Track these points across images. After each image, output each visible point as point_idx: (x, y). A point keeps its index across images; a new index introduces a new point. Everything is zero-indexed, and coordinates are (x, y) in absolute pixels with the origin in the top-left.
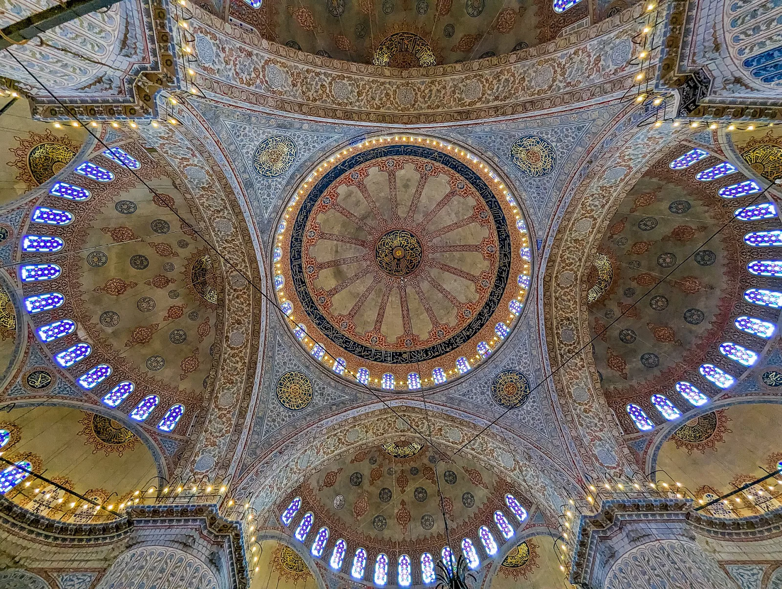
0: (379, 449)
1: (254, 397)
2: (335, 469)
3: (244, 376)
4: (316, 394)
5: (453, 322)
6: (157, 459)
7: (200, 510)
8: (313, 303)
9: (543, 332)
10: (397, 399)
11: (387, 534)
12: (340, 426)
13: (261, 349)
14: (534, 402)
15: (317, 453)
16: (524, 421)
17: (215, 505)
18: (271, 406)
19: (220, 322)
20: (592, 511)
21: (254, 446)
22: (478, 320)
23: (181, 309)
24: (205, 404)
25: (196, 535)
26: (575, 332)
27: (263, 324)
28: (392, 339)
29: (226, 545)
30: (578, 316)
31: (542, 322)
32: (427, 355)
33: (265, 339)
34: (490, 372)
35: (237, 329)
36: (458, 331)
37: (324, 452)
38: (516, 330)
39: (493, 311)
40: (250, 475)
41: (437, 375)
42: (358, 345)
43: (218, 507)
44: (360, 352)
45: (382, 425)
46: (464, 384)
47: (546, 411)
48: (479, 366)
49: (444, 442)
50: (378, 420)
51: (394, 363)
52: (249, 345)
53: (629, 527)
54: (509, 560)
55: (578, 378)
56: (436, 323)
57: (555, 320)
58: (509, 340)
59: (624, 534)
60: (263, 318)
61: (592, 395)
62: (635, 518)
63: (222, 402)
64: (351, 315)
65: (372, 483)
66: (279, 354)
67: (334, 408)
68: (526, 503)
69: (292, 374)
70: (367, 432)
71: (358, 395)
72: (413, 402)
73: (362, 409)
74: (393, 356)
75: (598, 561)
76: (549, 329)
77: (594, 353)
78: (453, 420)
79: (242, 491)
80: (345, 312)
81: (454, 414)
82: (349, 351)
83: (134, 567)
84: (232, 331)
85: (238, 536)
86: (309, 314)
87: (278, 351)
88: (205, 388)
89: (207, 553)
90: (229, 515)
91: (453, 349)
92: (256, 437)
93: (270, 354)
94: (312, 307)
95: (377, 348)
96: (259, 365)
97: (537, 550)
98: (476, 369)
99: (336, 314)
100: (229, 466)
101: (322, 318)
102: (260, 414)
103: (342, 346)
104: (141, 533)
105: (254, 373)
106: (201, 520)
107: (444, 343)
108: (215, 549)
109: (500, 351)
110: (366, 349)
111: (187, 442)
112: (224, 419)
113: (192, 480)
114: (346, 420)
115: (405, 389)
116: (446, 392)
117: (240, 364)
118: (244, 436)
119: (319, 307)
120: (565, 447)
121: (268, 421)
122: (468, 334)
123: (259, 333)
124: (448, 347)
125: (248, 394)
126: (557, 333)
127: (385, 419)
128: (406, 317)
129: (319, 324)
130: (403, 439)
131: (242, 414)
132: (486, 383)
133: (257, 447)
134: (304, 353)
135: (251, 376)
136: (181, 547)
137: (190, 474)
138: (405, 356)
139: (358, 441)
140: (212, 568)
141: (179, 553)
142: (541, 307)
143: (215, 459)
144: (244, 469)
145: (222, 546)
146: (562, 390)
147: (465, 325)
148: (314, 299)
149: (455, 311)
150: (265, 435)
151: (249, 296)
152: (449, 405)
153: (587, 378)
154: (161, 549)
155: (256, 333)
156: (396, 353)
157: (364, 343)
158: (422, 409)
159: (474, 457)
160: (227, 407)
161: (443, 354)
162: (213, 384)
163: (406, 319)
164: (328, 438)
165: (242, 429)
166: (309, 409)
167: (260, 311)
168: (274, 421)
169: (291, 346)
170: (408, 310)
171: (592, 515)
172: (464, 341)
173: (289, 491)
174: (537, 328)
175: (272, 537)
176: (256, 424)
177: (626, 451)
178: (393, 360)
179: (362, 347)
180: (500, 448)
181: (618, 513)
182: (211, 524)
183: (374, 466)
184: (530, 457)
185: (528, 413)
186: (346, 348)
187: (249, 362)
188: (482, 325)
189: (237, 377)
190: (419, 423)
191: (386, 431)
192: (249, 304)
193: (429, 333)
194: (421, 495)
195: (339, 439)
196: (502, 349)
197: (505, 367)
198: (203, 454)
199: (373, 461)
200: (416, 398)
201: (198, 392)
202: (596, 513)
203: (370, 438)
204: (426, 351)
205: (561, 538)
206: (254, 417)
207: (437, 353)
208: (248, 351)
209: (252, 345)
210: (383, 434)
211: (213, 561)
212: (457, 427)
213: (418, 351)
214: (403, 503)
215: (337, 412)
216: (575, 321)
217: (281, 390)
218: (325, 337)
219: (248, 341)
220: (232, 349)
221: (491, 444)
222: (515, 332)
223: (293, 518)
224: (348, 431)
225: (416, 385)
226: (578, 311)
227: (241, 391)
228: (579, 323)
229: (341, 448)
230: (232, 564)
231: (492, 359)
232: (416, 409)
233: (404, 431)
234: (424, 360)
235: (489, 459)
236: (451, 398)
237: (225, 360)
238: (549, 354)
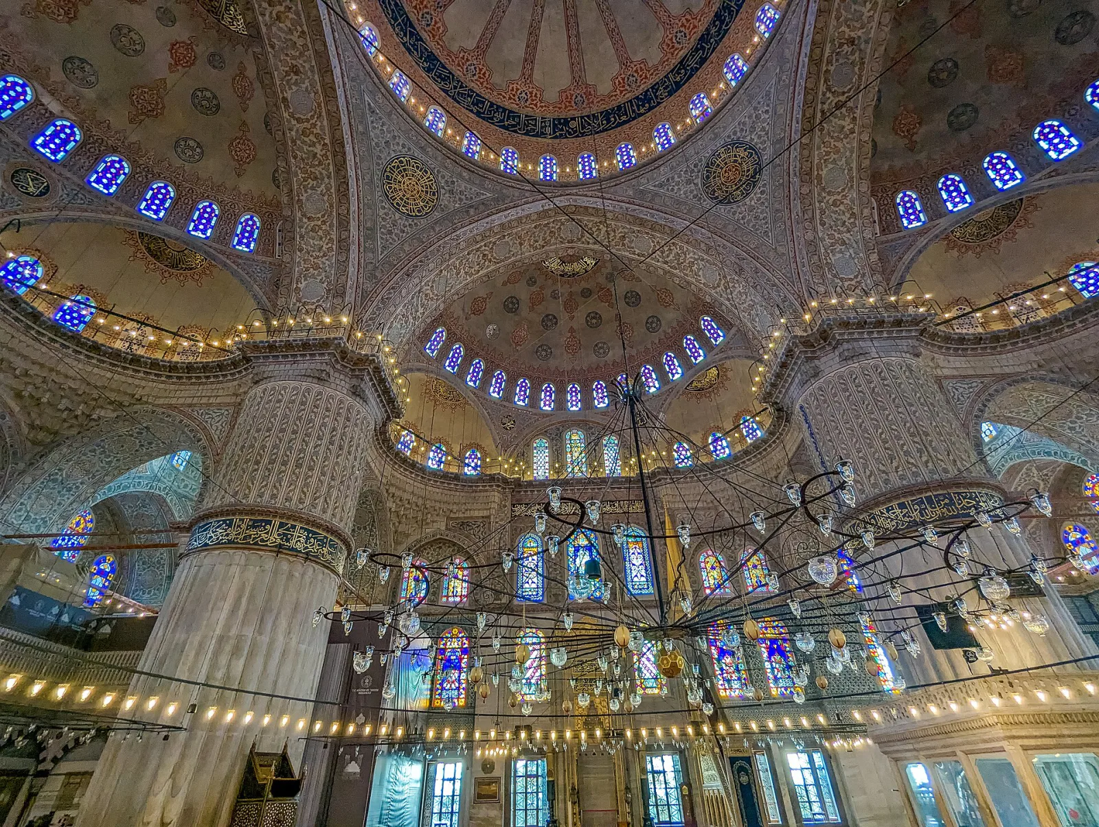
0: (539, 266)
1: (354, 200)
2: (482, 293)
3: (331, 167)
4: (443, 191)
5: (654, 55)
6: (249, 289)
7: (325, 344)
8: (411, 26)
9: (803, 71)
10: (561, 195)
11: (553, 363)
12: (484, 237)
13: (344, 119)
14: (762, 193)
15: (458, 274)
16: (742, 222)
17: (341, 338)
18: (382, 212)
19: (264, 73)
20: (805, 331)
21: (370, 267)
22: (697, 50)
23: (189, 46)
24: (287, 212)
25: (328, 368)
26: (856, 69)
27: (337, 72)
28: (551, 95)
29: (367, 378)
30: (871, 35)
31: (806, 50)
32: (608, 121)
33: (347, 103)
34: (706, 148)
35: (296, 83)
36: (662, 75)
37: (466, 273)
38: (759, 67)
39: (726, 31)
40: (375, 304)
41: (622, 156)
42: (499, 107)
43: (345, 340)
44: (502, 121)
45: (542, 234)
46: (662, 168)
47: (777, 206)
48: (690, 136)
49: (627, 254)
50: (535, 227)
51: (556, 137)
52: (324, 114)
53: (846, 346)
54: (694, 384)
55: (838, 152)
56: (625, 62)
57: (829, 45)
58: (745, 86)
59: (837, 353)
60: (334, 61)
61: (852, 178)
62: (856, 336)
63: (308, 207)
64: (482, 49)
65: (532, 309)
66: (374, 128)
67: (472, 211)
68: (725, 324)
69: (401, 162)
70: (521, 244)
71: (504, 191)
72: (585, 199)
73: (513, 211)
74: (555, 126)
75: (797, 380)
76: (815, 62)
77: (876, 107)
78: (642, 223)
79: (370, 322)
80: (471, 44)
81: (645, 214)
82: (483, 118)
83: (271, 401)
84: (290, 88)
85: (377, 370)
86: (408, 50)
87: (372, 122)
88: (278, 187)
89: (347, 386)
90: (361, 348)
91: (650, 109)
92: (371, 255)
93: (361, 128)
94: (412, 34)
95: (529, 111)
96: (348, 148)
97: (730, 374)
98: (684, 142)
99: (455, 48)
100: (344, 293)
101: (431, 58)
102: (369, 225)
103: (472, 111)
104: (263, 368)
105: (345, 161)
106: (329, 354)
107: (637, 98)
108: (354, 382)
109: (725, 111)
110: (511, 114)
111: (280, 265)
112: (320, 233)
113: (304, 311)
114: (490, 229)
115: (574, 179)
116: (634, 182)
117: (319, 147)
118: (353, 255)
119: (424, 35)
120: (792, 255)
121: (382, 233)
122: (678, 79)
123: (335, 90)
124: (643, 106)
125: (343, 193)
126: (827, 71)
127: (546, 225)
128: (575, 50)
129: (429, 70)
130: (570, 252)
131: (343, 224)
132: (696, 166)
133: (376, 268)
134: (414, 125)
135: (341, 167)
136: (315, 381)
137: (298, 304)
138: (573, 124)
139: (510, 258)
140: (358, 399)
141: (316, 387)
142: (811, 18)
143: (325, 285)
144: (364, 297)
145: (362, 379)
146: (809, 173)
147: (674, 62)
148: (413, 17)
149: (660, 34)
150: (382, 253)
151: (297, 14)
152: (637, 201)
153: (852, 152)
154: (293, 384)
155: (329, 90)
156: (560, 119)
157: (507, 104)
158: (597, 210)
159: (666, 272)
160: (320, 215)
161: (634, 119)
162: (288, 182)
163: (575, 53)
164: (468, 254)
165: (349, 245)
166: (437, 215)
167: (325, 46)
168: (390, 232)
169: (389, 114)
170: (578, 35)
171: (805, 334)
172: (670, 94)
173: (429, 321)
174: (795, 62)
175: (419, 370)
176: (367, 238)
177: (874, 257)
178: (554, 132)
179: (504, 110)
180: (703, 260)
181: (837, 332)
182: (343, 359)
183: (534, 289)
184: (741, 269)
185: (751, 209)
186: (478, 114)
187: (332, 143)
188: (703, 61)
189: (320, 169)
190: (594, 229)
191: (547, 243)
192: (303, 32)
193: (613, 80)
194: (594, 321)
195: (484, 255)
196: (729, 106)
197: (729, 137)
198: (305, 280)
199: (532, 282)
200: (589, 194)
201: (269, 195)
202: (810, 332)
203: (527, 253)
204: (607, 115)
205: (761, 361)
206: (361, 229)
207: (624, 118)
208: (325, 123)
209: (328, 112)
210: (543, 246)
211: (356, 392)
212: (647, 233)
213: (594, 115)
214: (572, 330)
215: (476, 218)
216: (862, 46)
217: (390, 188)
218: (443, 94)
219: (319, 105)
220: (299, 120)
221: (691, 255)
222: (754, 74)
223: (440, 350)
224: (494, 243)
225: (591, 173)
226: (874, 24)
227: (333, 190)
228: (868, 51)
229: (488, 267)
230: (379, 396)
231: (711, 124)
232: (590, 210)
233: (572, 241)
234: (604, 130)
235: (687, 275)
236: (642, 191)
237: (294, 142)
238: (804, 112)
